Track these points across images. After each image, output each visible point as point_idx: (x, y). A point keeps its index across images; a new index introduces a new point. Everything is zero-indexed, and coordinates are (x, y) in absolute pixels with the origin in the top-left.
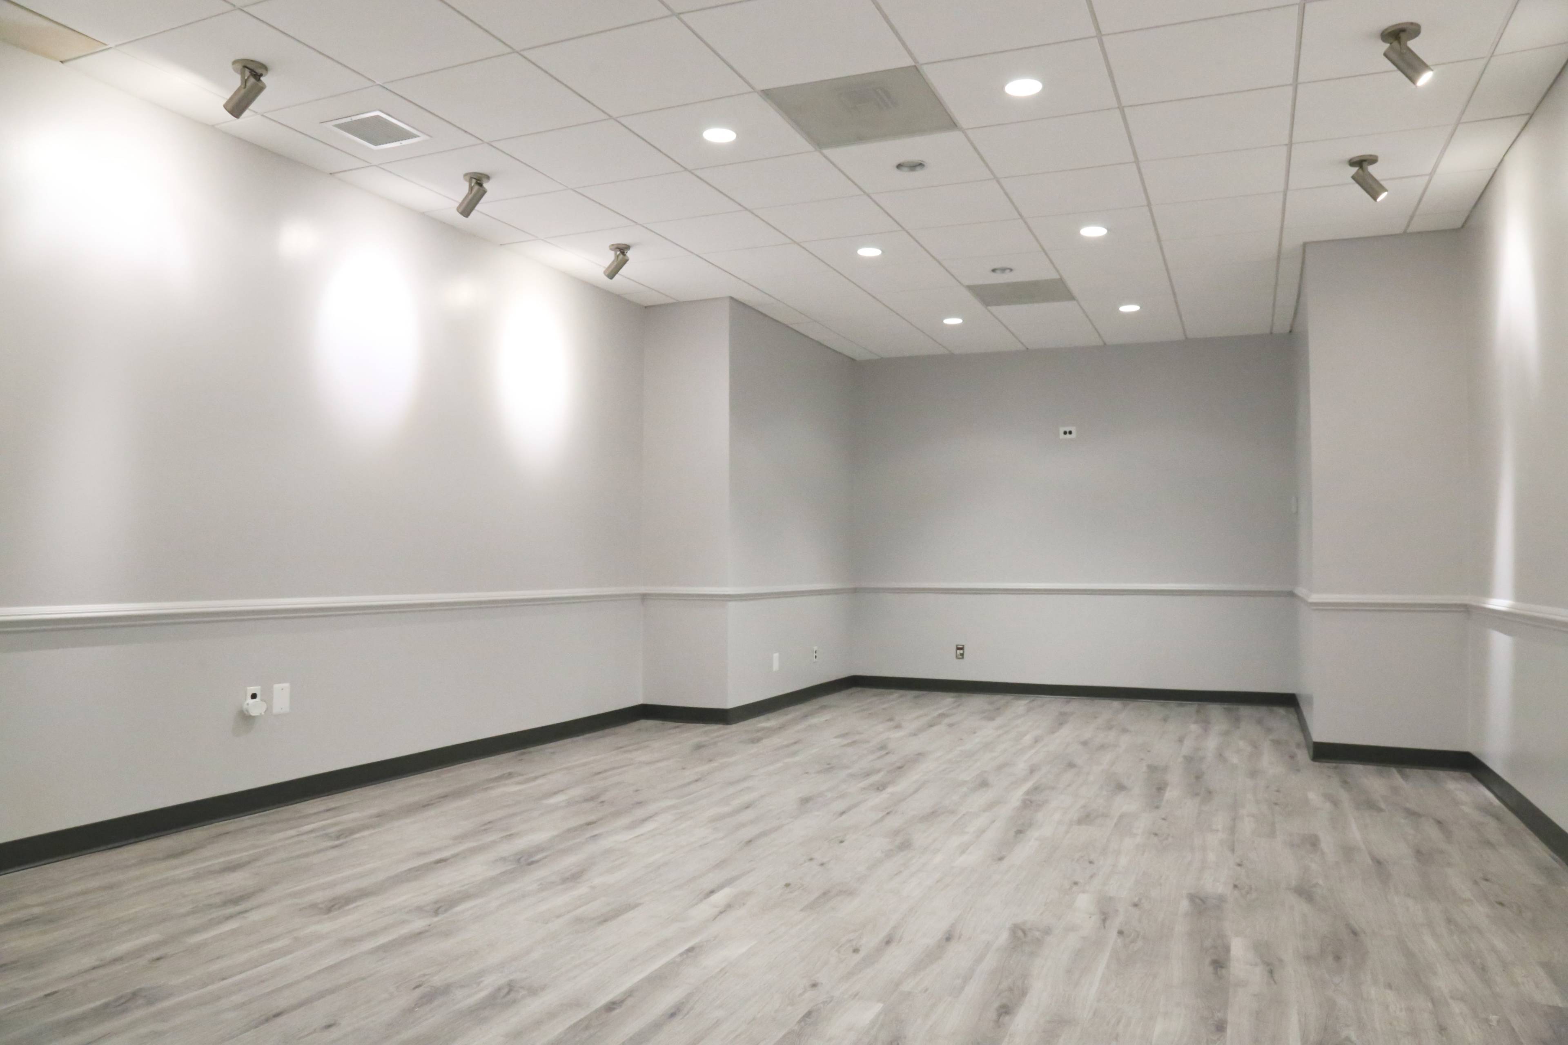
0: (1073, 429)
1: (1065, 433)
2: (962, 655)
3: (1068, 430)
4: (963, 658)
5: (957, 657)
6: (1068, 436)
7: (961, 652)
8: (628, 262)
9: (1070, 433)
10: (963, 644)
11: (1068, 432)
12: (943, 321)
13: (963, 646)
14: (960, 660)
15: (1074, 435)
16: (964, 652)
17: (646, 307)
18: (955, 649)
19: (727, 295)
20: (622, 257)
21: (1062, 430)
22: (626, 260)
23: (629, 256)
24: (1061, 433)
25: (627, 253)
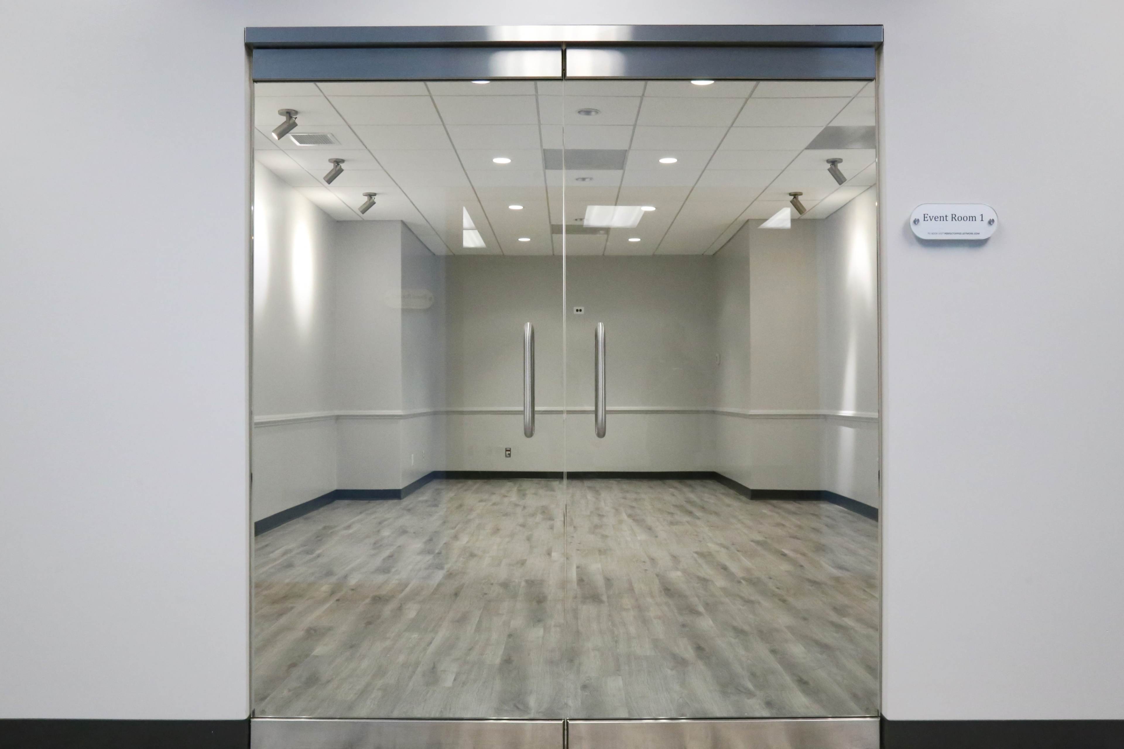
0: (582, 308)
1: (577, 310)
2: (510, 454)
3: (579, 309)
4: (510, 456)
5: (506, 456)
6: (579, 313)
7: (509, 452)
9: (581, 310)
10: (510, 447)
11: (579, 311)
12: (518, 240)
13: (510, 449)
14: (509, 459)
15: (582, 313)
16: (510, 452)
17: (338, 222)
18: (505, 451)
19: (400, 219)
20: (371, 201)
21: (575, 308)
22: (374, 203)
23: (375, 200)
24: (575, 311)
25: (374, 198)
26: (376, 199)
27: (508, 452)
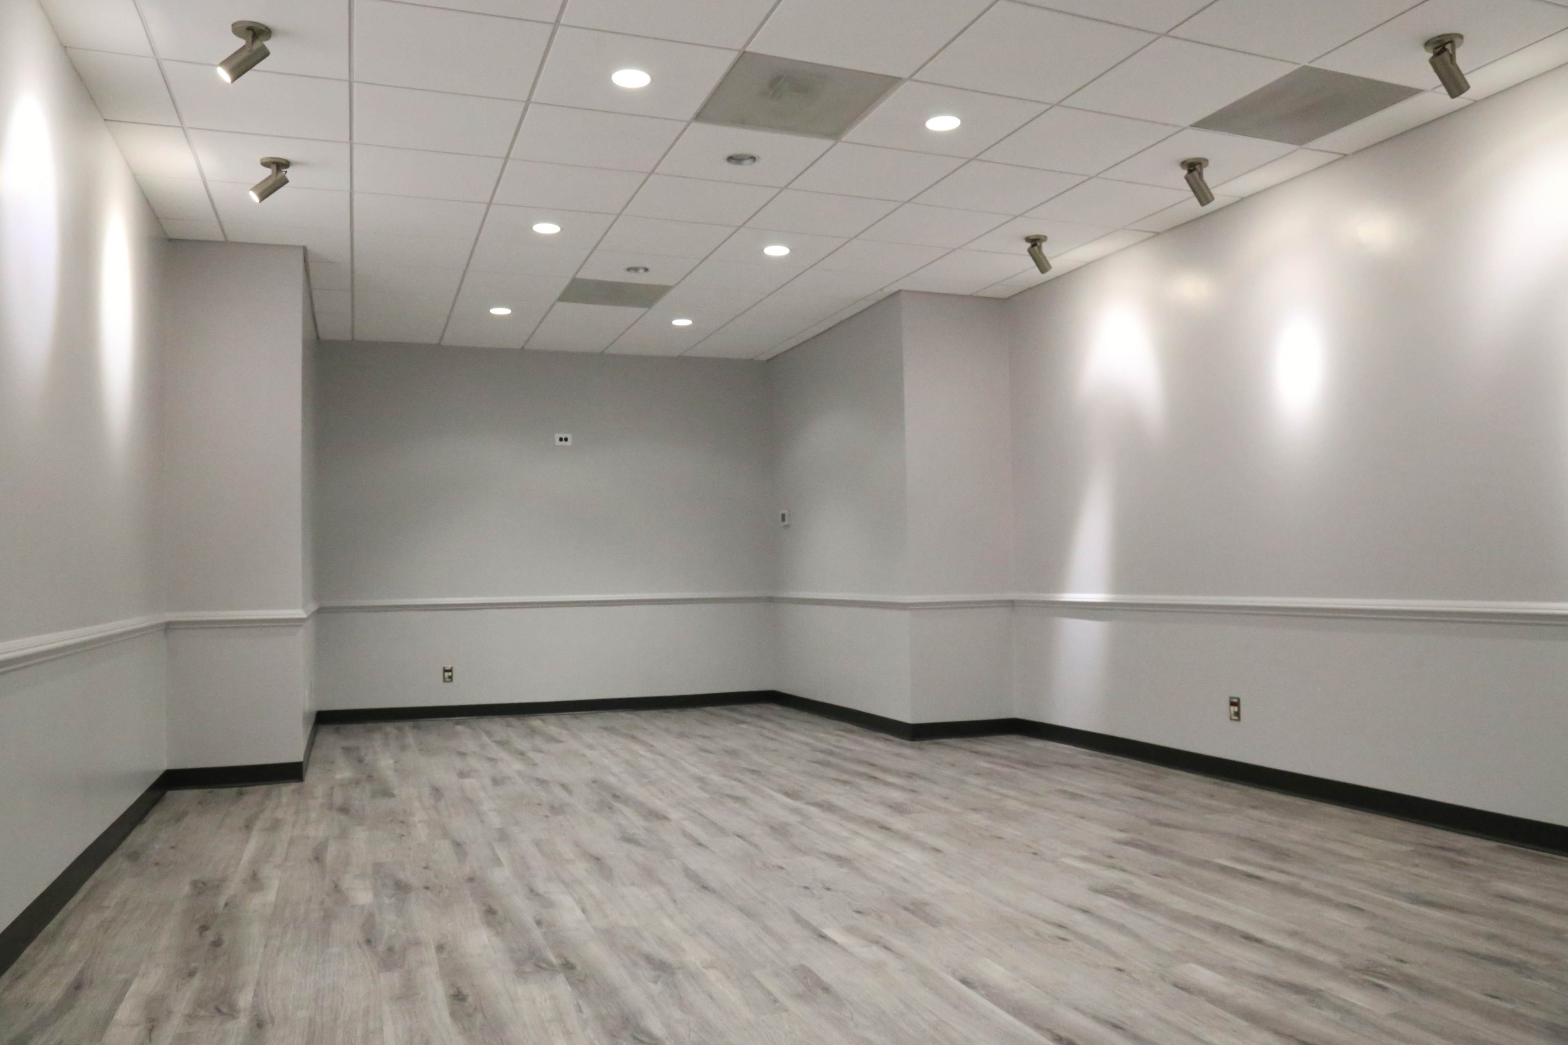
0: (569, 436)
1: (561, 439)
2: (451, 677)
3: (563, 437)
4: (452, 681)
5: (444, 680)
6: (563, 443)
7: (450, 674)
8: (287, 185)
9: (566, 439)
11: (563, 439)
12: (489, 311)
13: (452, 668)
14: (450, 684)
15: (569, 443)
16: (452, 674)
18: (441, 671)
19: (303, 244)
20: (280, 175)
21: (557, 436)
22: (285, 181)
23: (288, 176)
24: (557, 440)
25: (286, 172)
26: (290, 173)
27: (448, 674)
